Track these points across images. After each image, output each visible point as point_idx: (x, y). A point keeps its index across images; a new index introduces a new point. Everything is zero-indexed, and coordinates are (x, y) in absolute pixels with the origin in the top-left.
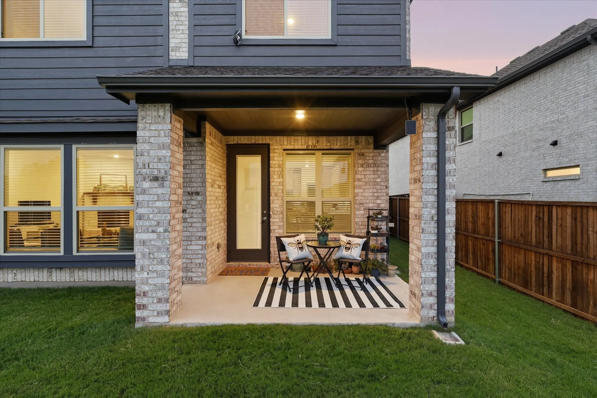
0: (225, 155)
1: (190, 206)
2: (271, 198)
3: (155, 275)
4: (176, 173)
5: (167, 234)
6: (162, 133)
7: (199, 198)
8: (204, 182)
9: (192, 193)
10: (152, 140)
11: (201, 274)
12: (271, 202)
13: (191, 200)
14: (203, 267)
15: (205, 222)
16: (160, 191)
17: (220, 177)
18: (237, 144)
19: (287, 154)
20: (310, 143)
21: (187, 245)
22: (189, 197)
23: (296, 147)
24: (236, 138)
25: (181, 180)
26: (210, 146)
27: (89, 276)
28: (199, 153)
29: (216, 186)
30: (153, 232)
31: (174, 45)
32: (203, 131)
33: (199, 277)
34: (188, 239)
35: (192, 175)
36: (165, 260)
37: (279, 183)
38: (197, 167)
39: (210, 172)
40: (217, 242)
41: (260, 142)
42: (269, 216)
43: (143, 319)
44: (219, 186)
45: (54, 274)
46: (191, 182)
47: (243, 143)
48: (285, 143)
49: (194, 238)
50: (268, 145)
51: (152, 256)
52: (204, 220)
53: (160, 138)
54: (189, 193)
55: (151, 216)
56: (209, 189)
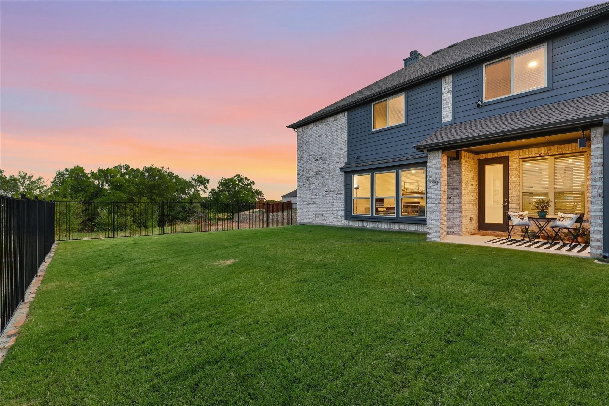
0: (477, 166)
1: (453, 195)
2: (509, 191)
3: (434, 221)
4: (443, 179)
5: (439, 204)
6: (437, 163)
7: (458, 191)
8: (460, 182)
9: (454, 189)
10: (433, 166)
11: (458, 230)
12: (510, 193)
13: (453, 192)
14: (460, 227)
15: (461, 203)
16: (437, 187)
17: (473, 179)
18: (485, 159)
19: (523, 161)
20: (543, 152)
21: (451, 215)
22: (452, 191)
23: (530, 156)
24: (484, 155)
25: (446, 182)
26: (464, 163)
27: (406, 227)
28: (457, 168)
29: (469, 185)
30: (433, 203)
31: (444, 115)
32: (459, 156)
33: (457, 231)
34: (452, 212)
35: (454, 180)
36: (439, 215)
37: (517, 180)
38: (457, 175)
39: (465, 177)
40: (470, 216)
41: (502, 156)
42: (508, 203)
43: (430, 238)
44: (471, 184)
45: (392, 225)
46: (453, 183)
47: (489, 157)
48: (522, 154)
49: (455, 212)
50: (508, 156)
51: (433, 213)
52: (460, 202)
53: (437, 165)
54: (452, 189)
55: (433, 197)
56: (463, 186)
